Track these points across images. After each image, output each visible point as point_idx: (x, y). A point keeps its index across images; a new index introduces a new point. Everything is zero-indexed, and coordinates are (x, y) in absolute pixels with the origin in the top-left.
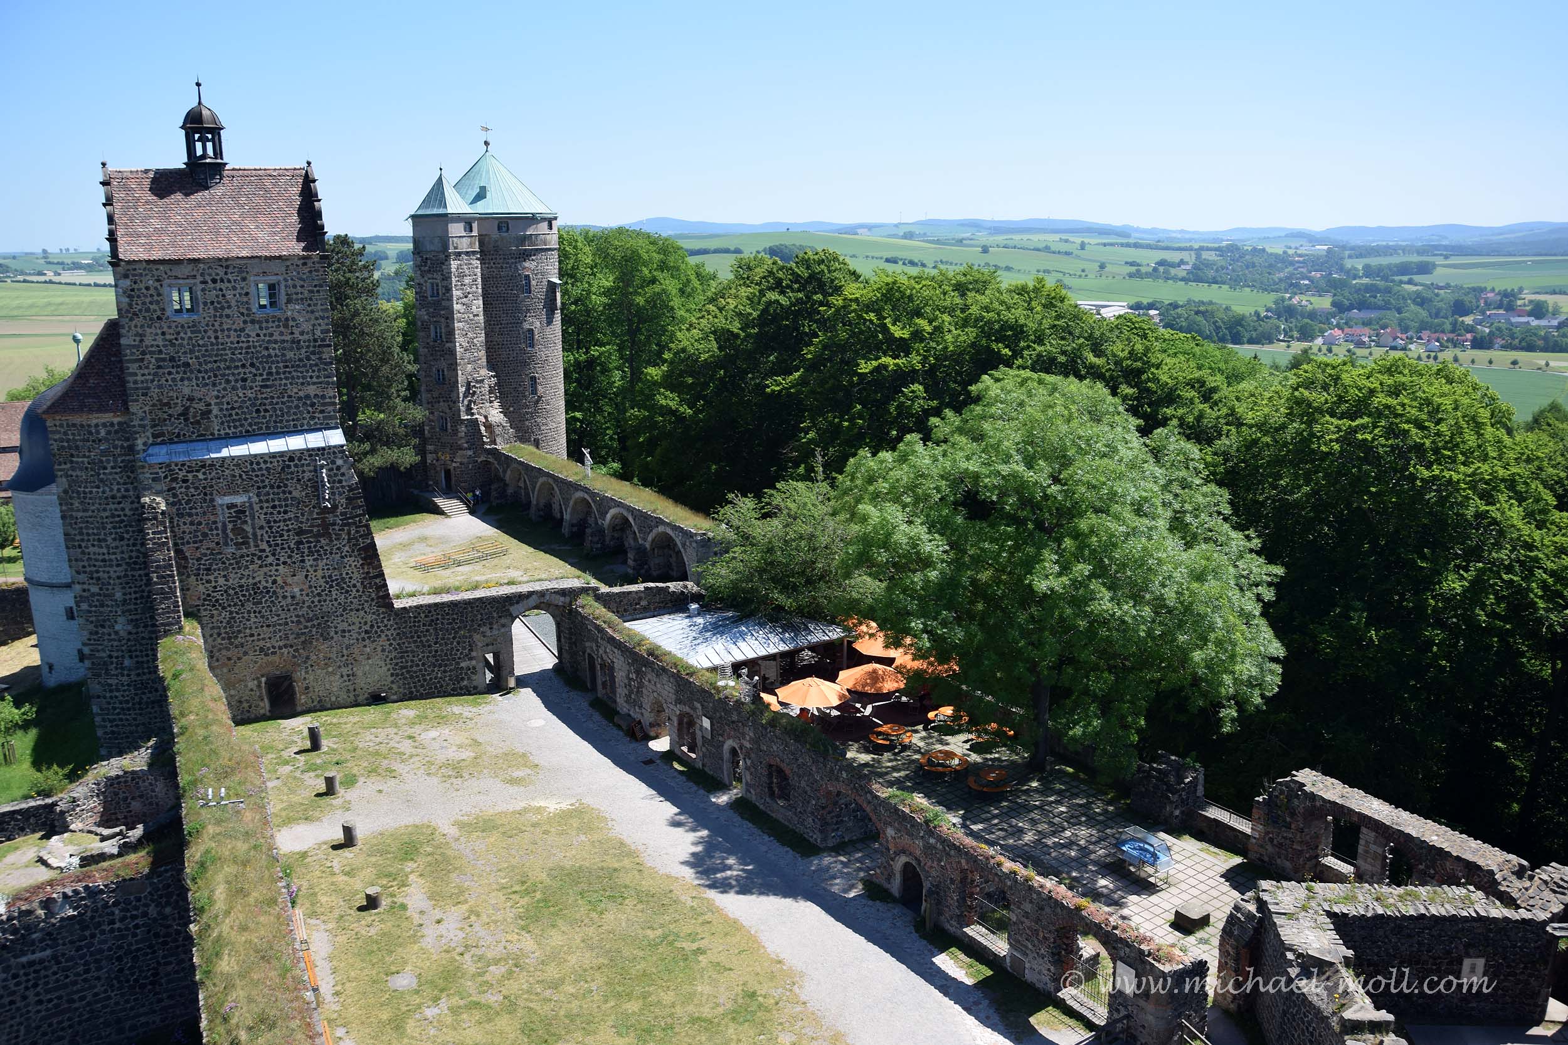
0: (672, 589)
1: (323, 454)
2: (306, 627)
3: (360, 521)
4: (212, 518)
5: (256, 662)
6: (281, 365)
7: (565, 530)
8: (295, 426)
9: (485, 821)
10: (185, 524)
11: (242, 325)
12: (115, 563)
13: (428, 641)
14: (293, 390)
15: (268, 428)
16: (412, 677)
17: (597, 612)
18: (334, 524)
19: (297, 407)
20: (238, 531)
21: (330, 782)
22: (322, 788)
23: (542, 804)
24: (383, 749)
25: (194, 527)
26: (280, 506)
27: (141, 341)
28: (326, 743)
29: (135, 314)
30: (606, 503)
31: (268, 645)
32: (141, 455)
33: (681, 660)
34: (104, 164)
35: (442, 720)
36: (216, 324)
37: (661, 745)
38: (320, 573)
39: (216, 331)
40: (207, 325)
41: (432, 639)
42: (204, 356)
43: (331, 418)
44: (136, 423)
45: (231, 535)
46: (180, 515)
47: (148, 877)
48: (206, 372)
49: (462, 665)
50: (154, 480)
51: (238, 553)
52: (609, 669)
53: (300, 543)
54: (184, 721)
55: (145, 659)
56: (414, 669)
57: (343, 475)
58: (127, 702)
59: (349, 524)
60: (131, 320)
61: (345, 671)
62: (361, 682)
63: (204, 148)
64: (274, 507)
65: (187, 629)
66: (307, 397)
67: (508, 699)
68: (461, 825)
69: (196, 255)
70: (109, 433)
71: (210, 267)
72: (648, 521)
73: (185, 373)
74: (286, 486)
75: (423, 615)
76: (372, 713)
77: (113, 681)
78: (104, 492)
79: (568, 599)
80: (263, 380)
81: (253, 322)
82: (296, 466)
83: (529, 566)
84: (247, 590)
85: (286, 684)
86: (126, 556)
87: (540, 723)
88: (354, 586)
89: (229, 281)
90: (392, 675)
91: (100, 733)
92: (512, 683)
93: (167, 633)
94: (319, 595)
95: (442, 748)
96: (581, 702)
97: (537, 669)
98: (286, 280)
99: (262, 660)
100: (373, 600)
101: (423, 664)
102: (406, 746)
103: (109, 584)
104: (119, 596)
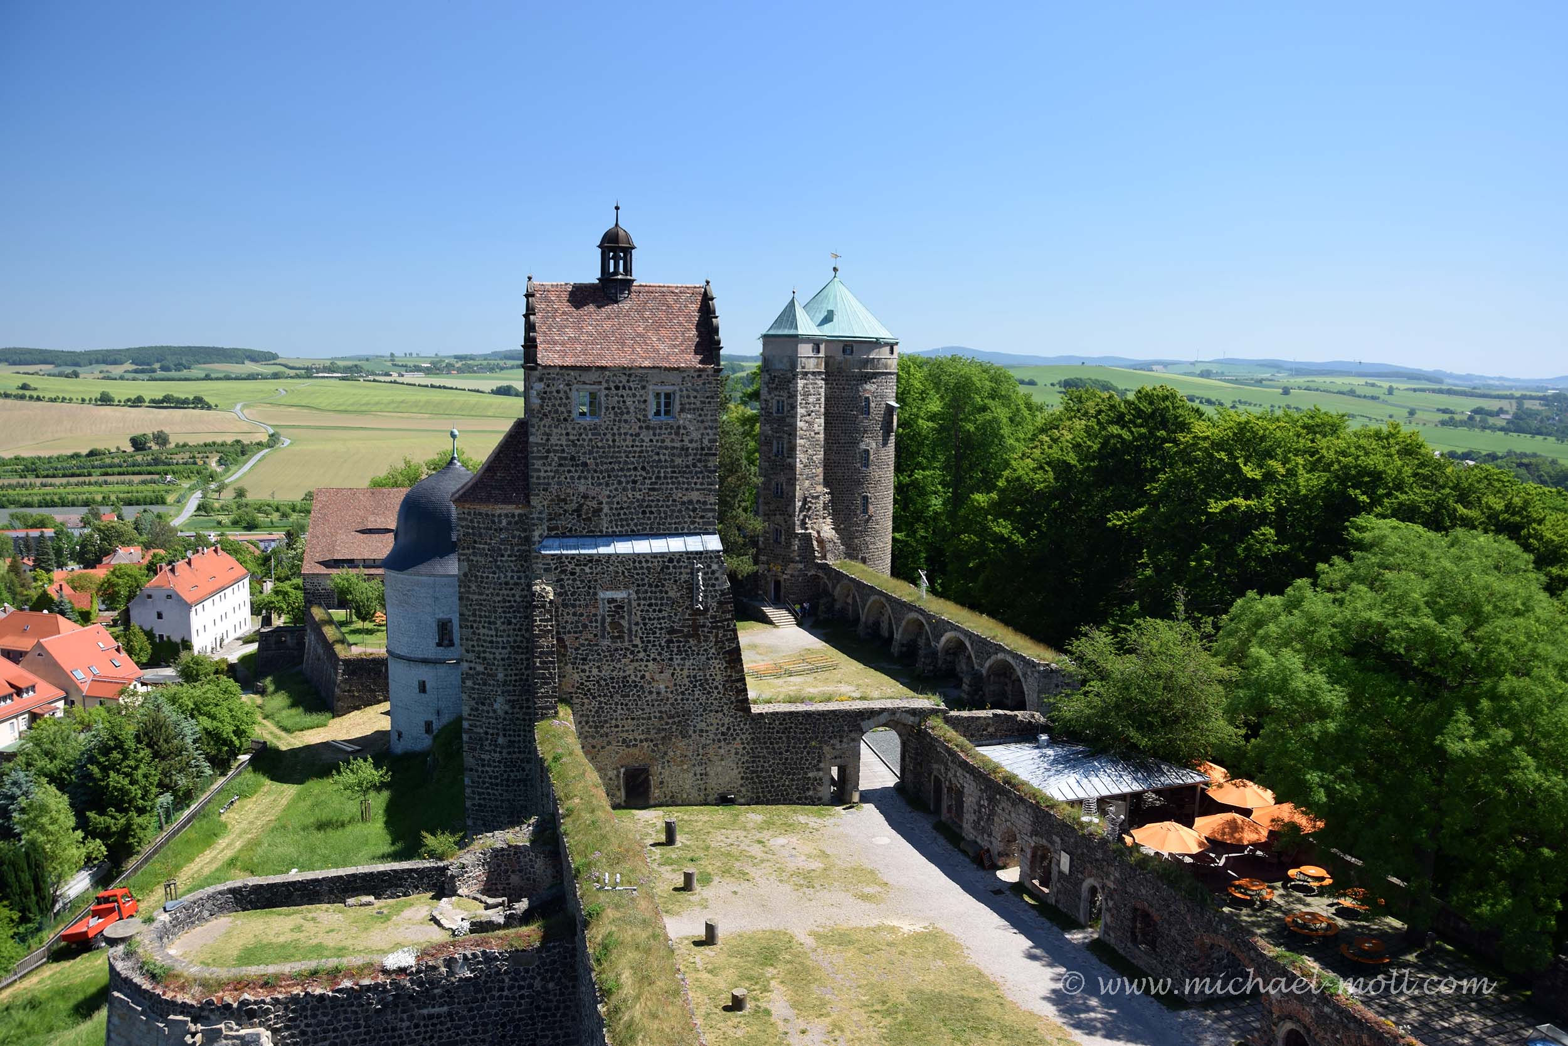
0: (1020, 718)
1: (700, 558)
2: (667, 723)
3: (728, 625)
4: (593, 611)
5: (617, 753)
6: (669, 470)
7: (895, 649)
8: (676, 529)
9: (840, 935)
10: (568, 614)
11: (637, 430)
12: (501, 645)
13: (780, 748)
14: (678, 495)
15: (651, 529)
16: (760, 782)
17: (948, 734)
18: (704, 626)
19: (680, 511)
20: (615, 625)
21: (688, 877)
22: (680, 881)
23: (895, 923)
24: (734, 850)
25: (576, 618)
26: (656, 605)
27: (548, 440)
28: (680, 839)
29: (545, 415)
30: (941, 626)
31: (631, 737)
32: (536, 546)
33: (1040, 791)
34: (530, 278)
35: (789, 828)
36: (615, 428)
37: (1010, 875)
38: (686, 672)
39: (614, 435)
40: (607, 429)
41: (784, 746)
42: (601, 457)
43: (709, 523)
44: (535, 516)
45: (608, 628)
46: (565, 606)
47: (539, 950)
48: (601, 472)
49: (810, 775)
50: (545, 570)
51: (613, 646)
52: (959, 794)
53: (670, 641)
54: (569, 804)
55: (517, 739)
56: (764, 774)
57: (717, 579)
58: (496, 778)
59: (717, 628)
60: (541, 419)
61: (698, 770)
62: (712, 782)
63: (616, 266)
64: (650, 605)
65: (561, 714)
66: (690, 502)
67: (852, 813)
68: (818, 936)
69: (604, 363)
70: (509, 523)
71: (615, 375)
72: (985, 647)
73: (582, 472)
74: (663, 585)
75: (777, 722)
76: (721, 814)
77: (486, 757)
78: (499, 578)
79: (917, 719)
80: (652, 484)
81: (648, 428)
82: (674, 567)
83: (860, 682)
84: (618, 683)
85: (643, 777)
86: (511, 639)
87: (886, 841)
88: (716, 688)
89: (630, 389)
90: (742, 778)
91: (468, 804)
92: (856, 797)
93: (544, 717)
94: (683, 693)
95: (792, 856)
96: (925, 825)
97: (878, 786)
98: (681, 390)
99: (624, 751)
100: (732, 703)
101: (773, 771)
102: (756, 850)
103: (494, 664)
104: (501, 676)
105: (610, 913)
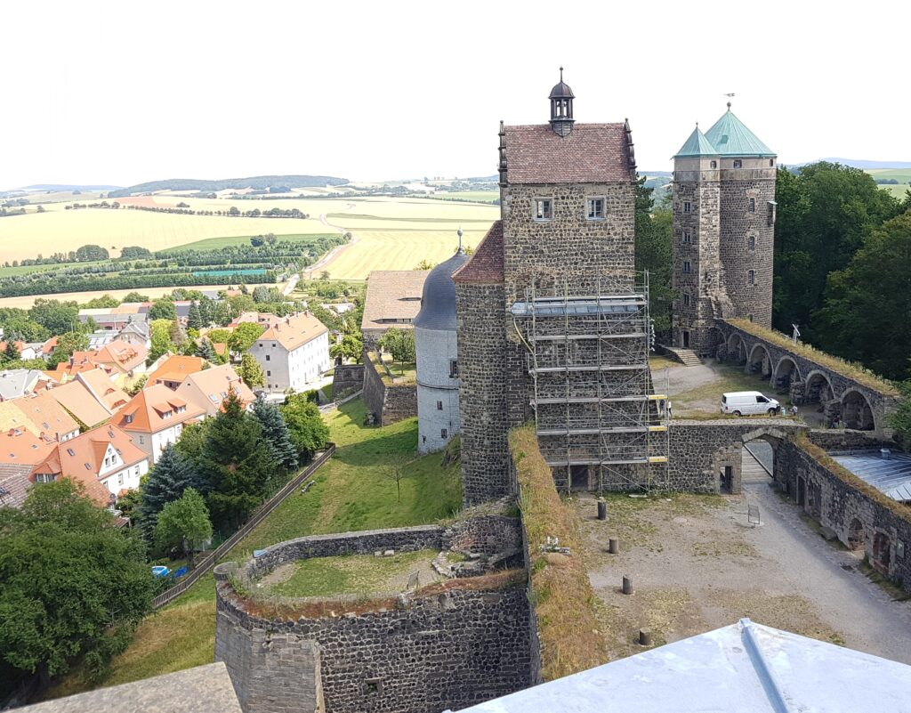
0: (867, 436)
4: (548, 353)
6: (600, 254)
7: (773, 382)
8: (606, 295)
11: (578, 227)
12: (486, 376)
14: (606, 272)
15: (588, 295)
17: (808, 446)
20: (563, 363)
21: (613, 543)
22: (607, 546)
26: (592, 349)
27: (516, 235)
28: (608, 515)
29: (513, 218)
30: (807, 365)
32: (509, 309)
33: (882, 493)
34: (502, 122)
35: (688, 510)
36: (562, 226)
37: (857, 555)
39: (561, 231)
40: (556, 227)
41: (684, 450)
42: (552, 246)
44: (507, 287)
48: (553, 257)
49: (705, 472)
52: (816, 490)
55: (497, 441)
58: (483, 468)
60: (511, 222)
63: (561, 111)
64: (588, 350)
66: (616, 277)
67: (734, 498)
69: (553, 180)
70: (491, 293)
71: (561, 189)
72: (842, 381)
73: (540, 257)
75: (679, 433)
77: (475, 454)
78: (484, 330)
79: (785, 434)
80: (588, 264)
81: (585, 225)
85: (583, 470)
86: (493, 372)
89: (572, 198)
91: (464, 486)
93: (514, 426)
95: (689, 531)
98: (608, 198)
101: (676, 468)
103: (481, 389)
104: (486, 398)
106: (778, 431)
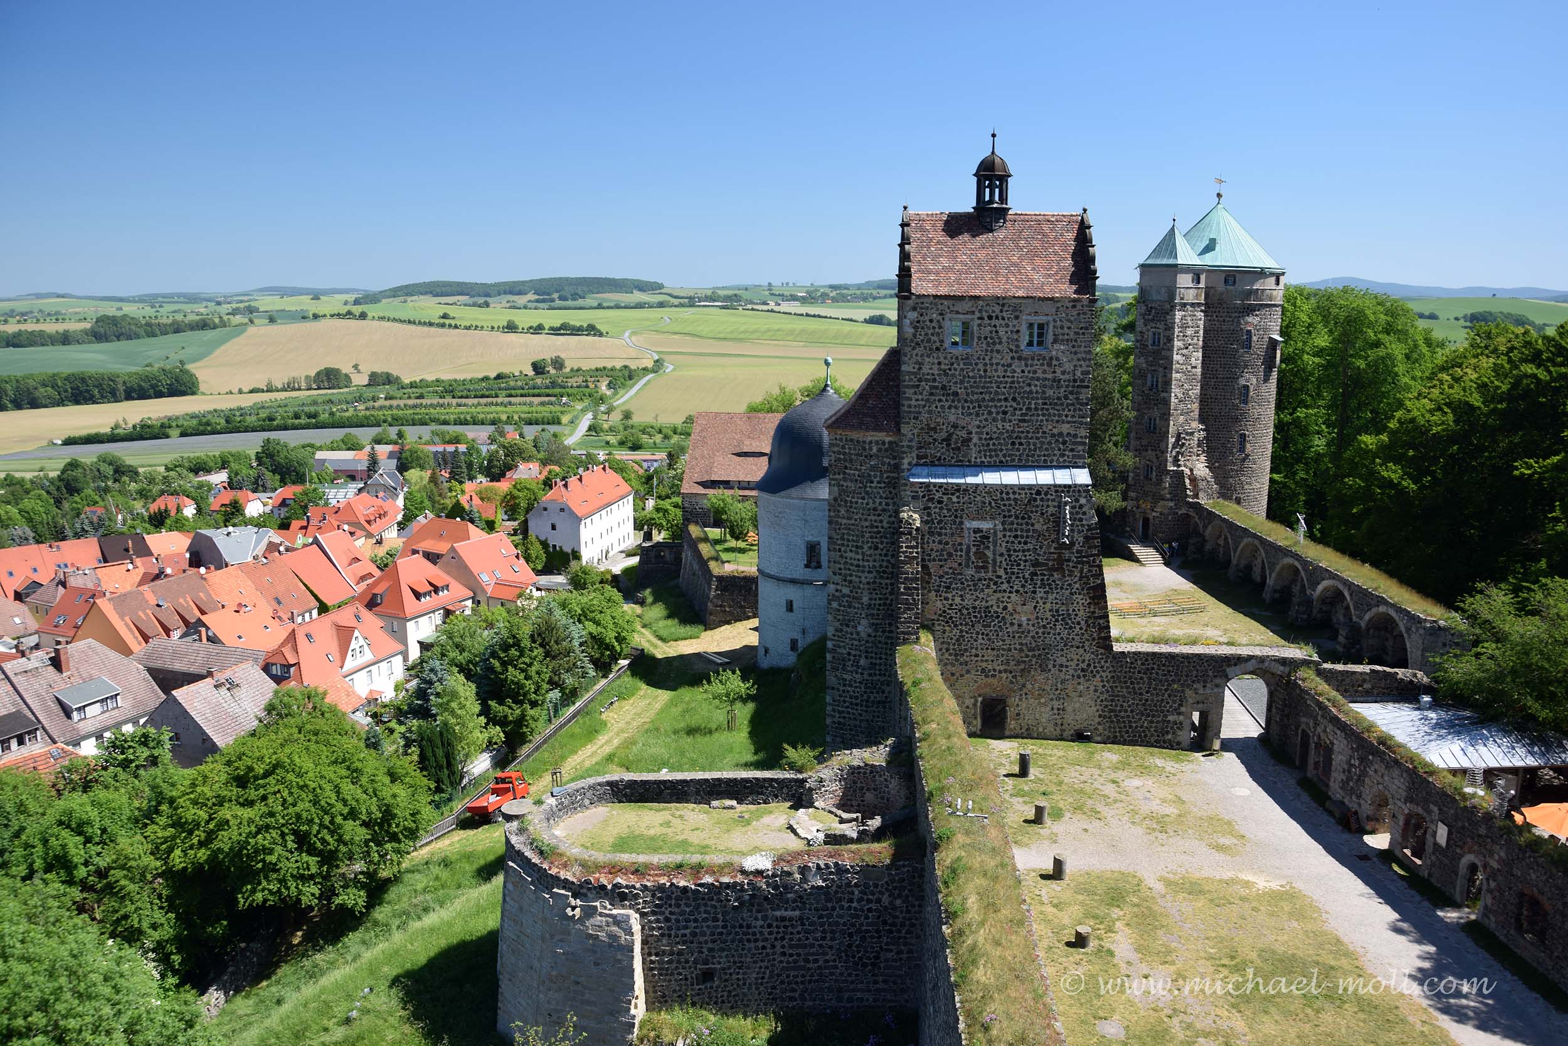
0: (1400, 676)
1: (1068, 492)
2: (1027, 656)
3: (1094, 561)
4: (959, 540)
5: (976, 682)
6: (1040, 401)
7: (1267, 595)
8: (1045, 461)
9: (1191, 883)
10: (934, 542)
11: (1009, 361)
12: (867, 569)
13: (1140, 689)
14: (1048, 427)
15: (1020, 460)
16: (1118, 721)
17: (1320, 688)
18: (1069, 560)
19: (1050, 443)
20: (980, 555)
21: (1039, 810)
22: (1031, 815)
23: (1250, 878)
24: (1087, 788)
25: (941, 546)
26: (1022, 537)
27: (920, 369)
28: (1033, 771)
29: (918, 344)
30: (1318, 573)
31: (990, 667)
32: (905, 474)
33: (1418, 755)
34: (905, 208)
35: (1145, 770)
36: (987, 358)
37: (1379, 841)
38: (1048, 606)
39: (985, 365)
40: (979, 359)
41: (1145, 687)
42: (971, 387)
43: (1080, 457)
44: (905, 443)
45: (973, 558)
46: (931, 533)
47: (888, 867)
48: (972, 402)
49: (1170, 718)
50: (913, 497)
51: (977, 576)
52: (1328, 751)
53: (1034, 574)
54: (926, 728)
55: (878, 661)
56: (1122, 714)
57: (1084, 513)
58: (857, 698)
59: (1083, 563)
60: (914, 349)
61: (1056, 704)
62: (1069, 718)
63: (992, 194)
64: (1016, 537)
65: (923, 640)
66: (1061, 434)
67: (1211, 761)
68: (1168, 883)
69: (977, 293)
70: (879, 450)
71: (988, 305)
72: (1366, 598)
73: (953, 401)
74: (1030, 517)
75: (1139, 662)
76: (1076, 750)
77: (847, 677)
78: (867, 504)
79: (1287, 670)
80: (1022, 415)
81: (1020, 358)
82: (1042, 500)
83: (1228, 627)
84: (980, 612)
85: (1000, 707)
86: (877, 564)
87: (1245, 792)
88: (1079, 623)
89: (1003, 319)
90: (1100, 716)
91: (828, 721)
92: (1217, 745)
93: (905, 642)
94: (1044, 627)
95: (1146, 799)
96: (1289, 780)
97: (1241, 735)
98: (1055, 321)
99: (983, 681)
100: (1094, 639)
101: (1132, 711)
102: (1110, 790)
103: (859, 588)
104: (865, 600)
105: (960, 838)
106: (1277, 665)
